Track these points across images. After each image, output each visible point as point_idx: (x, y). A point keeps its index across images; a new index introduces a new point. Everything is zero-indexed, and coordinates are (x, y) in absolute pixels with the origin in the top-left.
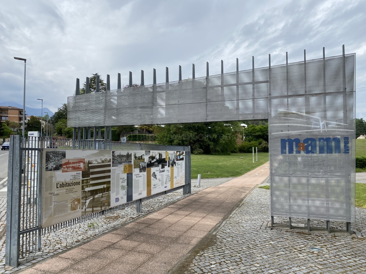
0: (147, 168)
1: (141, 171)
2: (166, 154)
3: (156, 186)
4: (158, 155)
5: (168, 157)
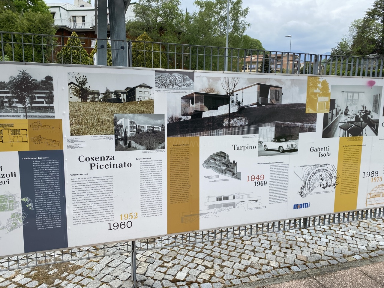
0: (168, 135)
1: (129, 147)
2: (311, 90)
3: (231, 200)
4: (256, 89)
5: (327, 99)
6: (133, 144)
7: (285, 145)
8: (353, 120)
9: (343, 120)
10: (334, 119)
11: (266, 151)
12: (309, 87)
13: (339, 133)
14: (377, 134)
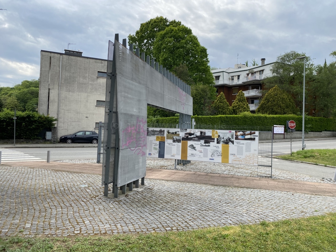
0: (182, 140)
1: (175, 142)
2: (213, 133)
3: (194, 155)
4: (200, 132)
5: (217, 135)
6: (176, 141)
7: (207, 145)
8: (226, 140)
9: (222, 140)
10: (220, 140)
11: (202, 145)
12: (212, 132)
13: (221, 143)
14: (233, 144)
